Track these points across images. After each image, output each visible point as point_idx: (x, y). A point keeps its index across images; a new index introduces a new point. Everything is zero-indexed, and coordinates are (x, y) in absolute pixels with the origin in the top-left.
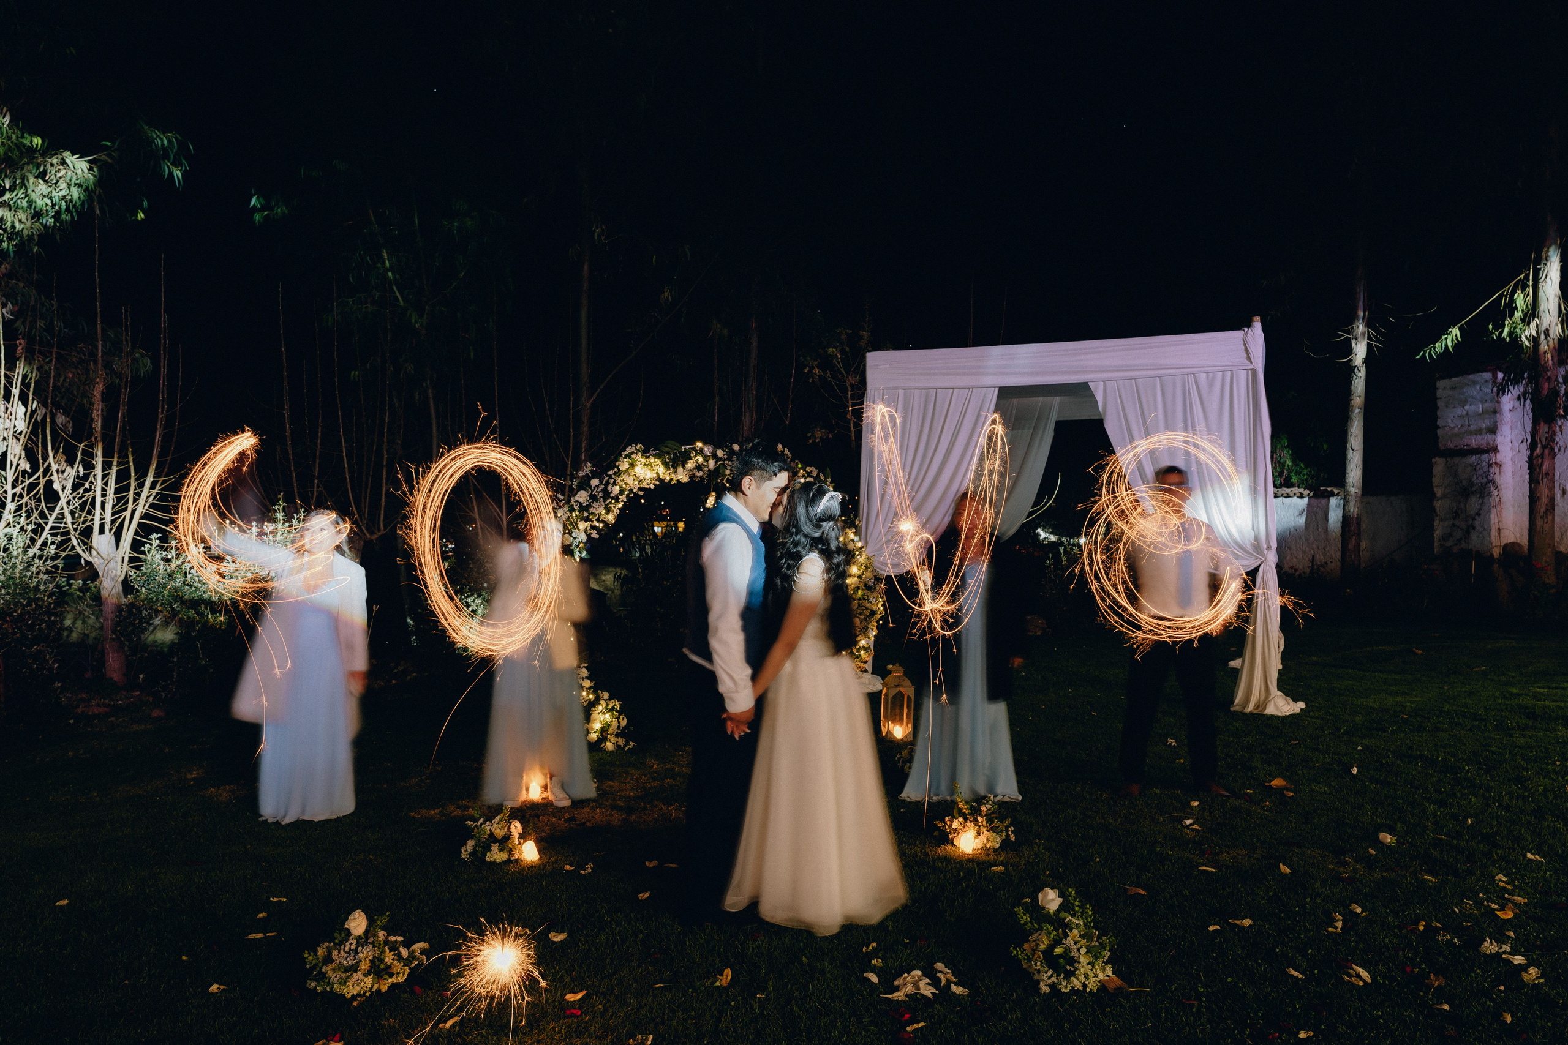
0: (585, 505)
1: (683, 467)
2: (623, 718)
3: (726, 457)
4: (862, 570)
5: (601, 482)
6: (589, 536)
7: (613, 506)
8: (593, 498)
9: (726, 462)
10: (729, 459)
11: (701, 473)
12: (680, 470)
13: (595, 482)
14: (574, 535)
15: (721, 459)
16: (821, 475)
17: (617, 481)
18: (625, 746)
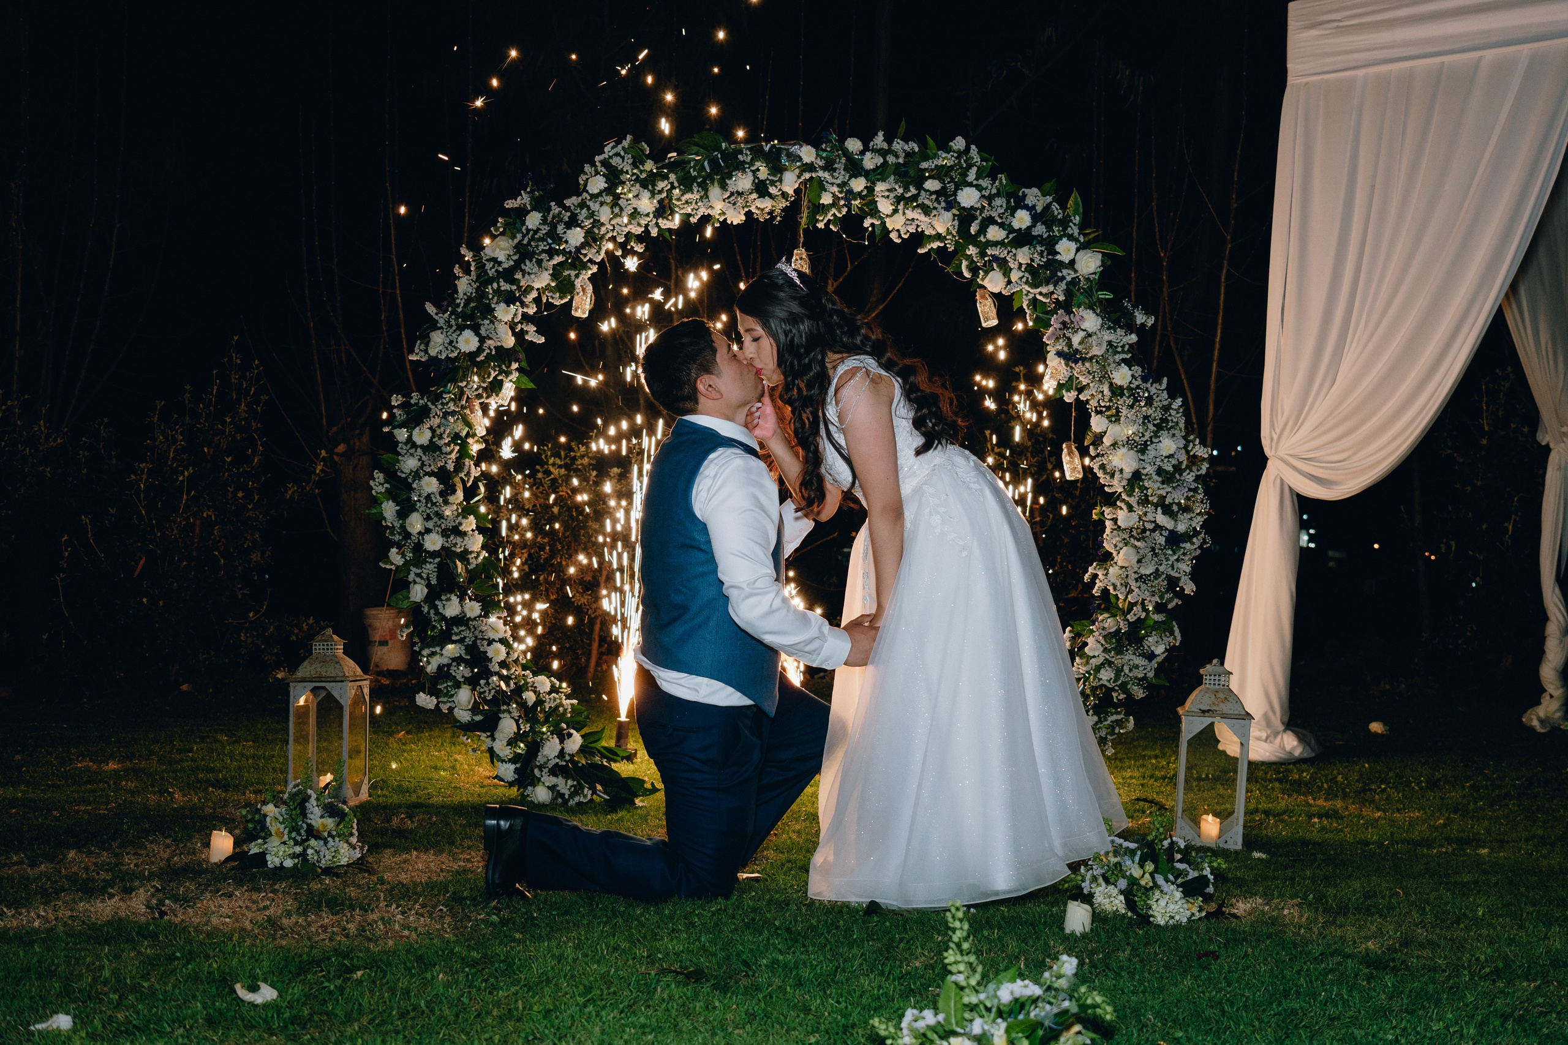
0: (506, 266)
1: (724, 187)
2: (570, 735)
3: (821, 163)
4: (1148, 435)
5: (544, 221)
6: (520, 336)
7: (573, 273)
8: (524, 253)
9: (821, 174)
10: (829, 167)
11: (766, 204)
12: (715, 191)
13: (533, 220)
14: (483, 332)
15: (811, 167)
16: (1055, 207)
17: (581, 218)
18: (573, 795)
